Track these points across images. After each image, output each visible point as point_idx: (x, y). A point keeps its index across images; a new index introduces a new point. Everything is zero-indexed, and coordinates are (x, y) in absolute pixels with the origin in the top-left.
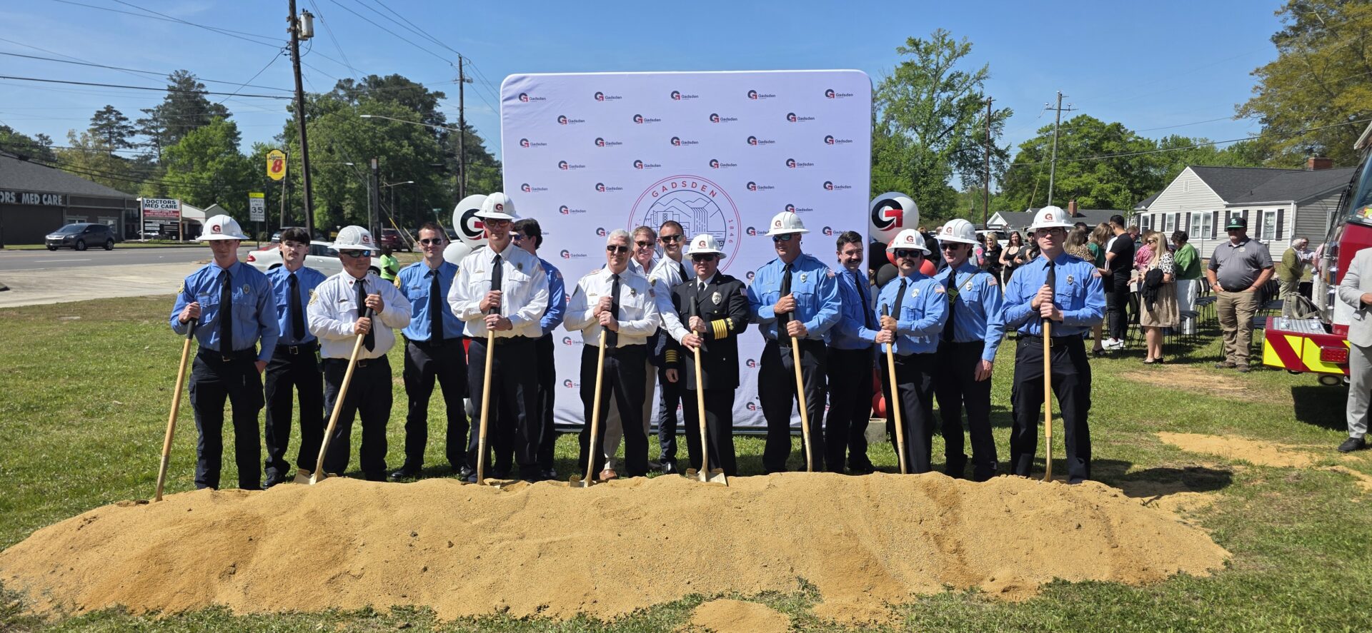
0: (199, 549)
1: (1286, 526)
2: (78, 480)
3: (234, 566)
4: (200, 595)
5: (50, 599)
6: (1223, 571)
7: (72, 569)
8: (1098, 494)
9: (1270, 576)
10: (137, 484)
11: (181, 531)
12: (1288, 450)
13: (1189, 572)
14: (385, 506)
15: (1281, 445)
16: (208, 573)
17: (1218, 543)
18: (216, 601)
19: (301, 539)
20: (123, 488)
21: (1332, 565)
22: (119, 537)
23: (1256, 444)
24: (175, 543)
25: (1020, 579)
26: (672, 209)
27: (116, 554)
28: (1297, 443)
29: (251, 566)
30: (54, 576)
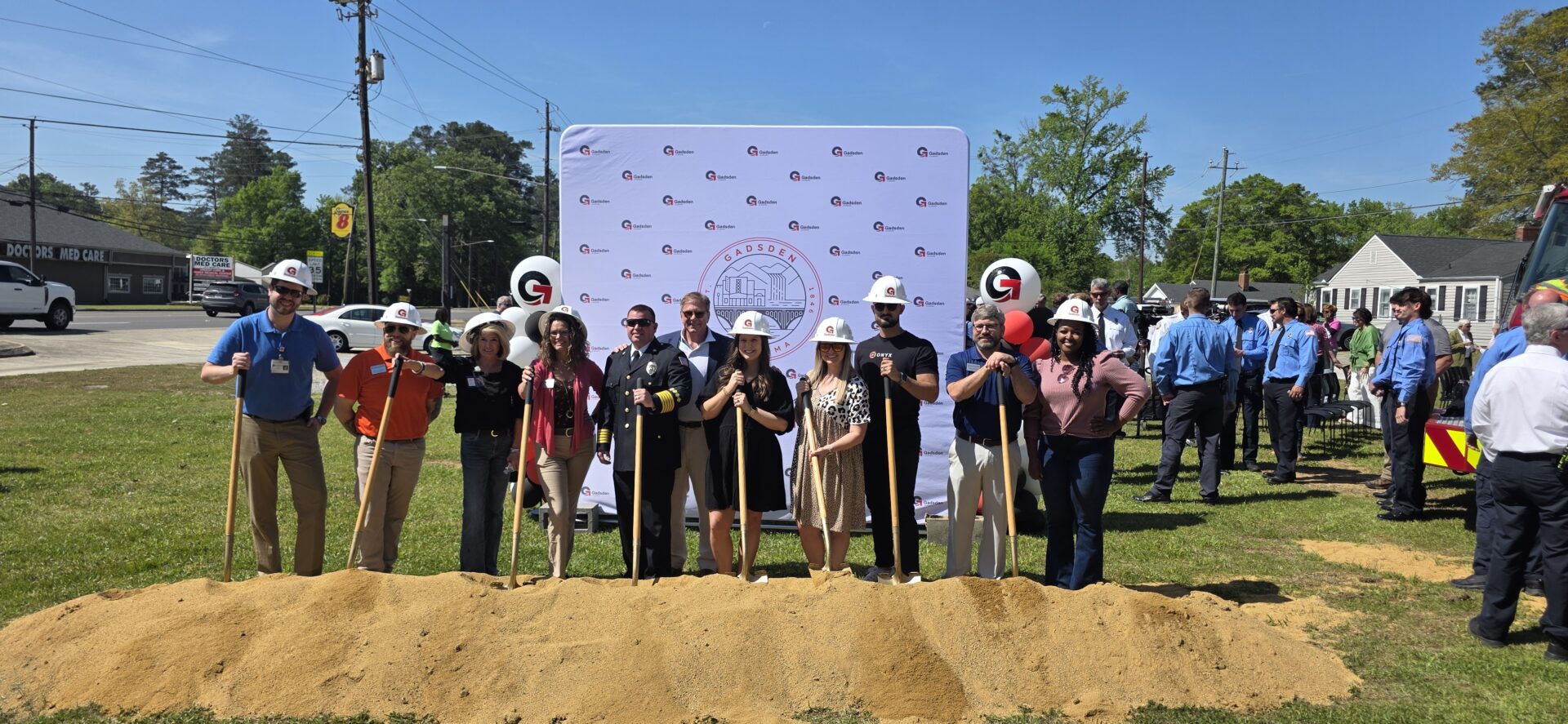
0: (186, 644)
1: (1431, 649)
2: (74, 565)
3: (222, 664)
4: (181, 695)
5: (19, 696)
6: (1349, 699)
7: (46, 663)
8: (1207, 607)
9: (1400, 706)
10: (138, 571)
11: (168, 623)
12: (1449, 563)
13: (1308, 700)
14: (396, 601)
15: (1442, 557)
16: (194, 670)
17: (1350, 667)
18: (198, 703)
19: (298, 636)
20: (121, 576)
21: (1478, 696)
22: (101, 629)
23: (1412, 554)
24: (160, 636)
25: (1109, 702)
26: (747, 275)
27: (96, 647)
28: (1461, 555)
29: (241, 664)
30: (26, 670)
